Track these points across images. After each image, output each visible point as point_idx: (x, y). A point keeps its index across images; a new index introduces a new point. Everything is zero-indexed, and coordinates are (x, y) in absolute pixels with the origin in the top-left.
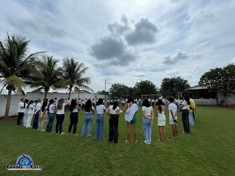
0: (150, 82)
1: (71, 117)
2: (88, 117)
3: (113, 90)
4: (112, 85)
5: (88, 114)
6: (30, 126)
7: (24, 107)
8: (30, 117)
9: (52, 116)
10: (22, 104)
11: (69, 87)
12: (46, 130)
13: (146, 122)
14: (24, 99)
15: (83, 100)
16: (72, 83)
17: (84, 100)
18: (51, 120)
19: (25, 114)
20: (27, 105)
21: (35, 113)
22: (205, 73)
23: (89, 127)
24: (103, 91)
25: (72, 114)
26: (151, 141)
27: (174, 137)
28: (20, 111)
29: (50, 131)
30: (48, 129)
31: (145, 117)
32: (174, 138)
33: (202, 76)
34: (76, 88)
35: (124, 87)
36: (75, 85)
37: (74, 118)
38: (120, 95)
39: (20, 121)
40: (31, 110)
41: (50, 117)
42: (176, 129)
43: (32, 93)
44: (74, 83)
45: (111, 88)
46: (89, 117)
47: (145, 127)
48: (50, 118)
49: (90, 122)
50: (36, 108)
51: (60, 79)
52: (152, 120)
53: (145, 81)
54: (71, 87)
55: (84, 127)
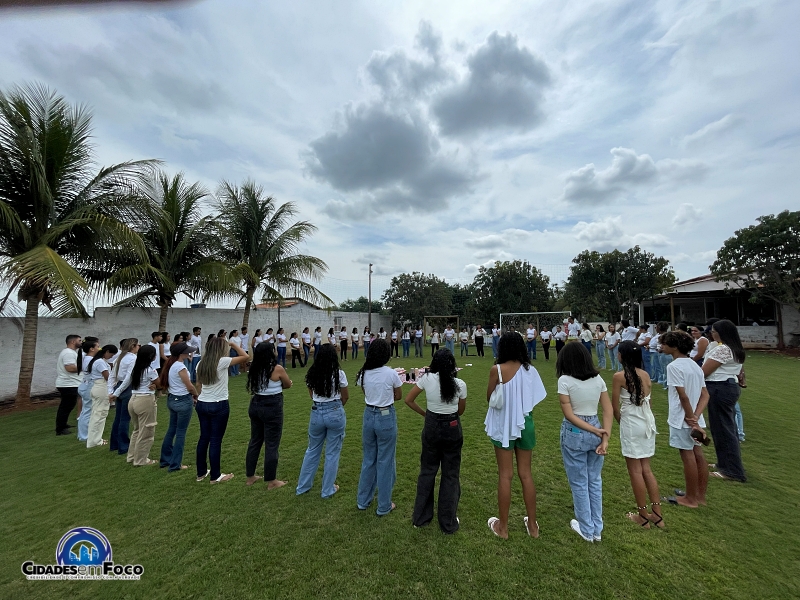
0: (529, 267)
1: (253, 415)
2: (326, 417)
3: (396, 296)
4: (395, 281)
5: (322, 404)
6: (101, 443)
7: (79, 369)
8: (100, 409)
9: (181, 406)
10: (70, 355)
11: (244, 289)
12: (162, 461)
13: (579, 443)
14: (77, 336)
15: (293, 335)
16: (255, 276)
17: (298, 333)
18: (178, 422)
19: (82, 393)
20: (88, 359)
21: (117, 393)
22: (737, 233)
23: (329, 458)
24: (363, 301)
25: (258, 401)
26: (601, 527)
27: (691, 502)
28: (63, 381)
29: (175, 467)
30: (167, 459)
31: (575, 425)
32: (691, 509)
33: (726, 243)
34: (269, 290)
35: (435, 285)
36: (265, 281)
37: (267, 419)
38: (422, 314)
39: (66, 420)
40: (101, 381)
41: (172, 410)
42: (699, 468)
43: (114, 313)
44: (260, 272)
45: (389, 287)
46: (329, 416)
47: (576, 464)
48: (174, 414)
49: (331, 436)
50: (120, 375)
51: (211, 259)
52: (606, 438)
53: (511, 262)
54: (252, 287)
55: (311, 454)
